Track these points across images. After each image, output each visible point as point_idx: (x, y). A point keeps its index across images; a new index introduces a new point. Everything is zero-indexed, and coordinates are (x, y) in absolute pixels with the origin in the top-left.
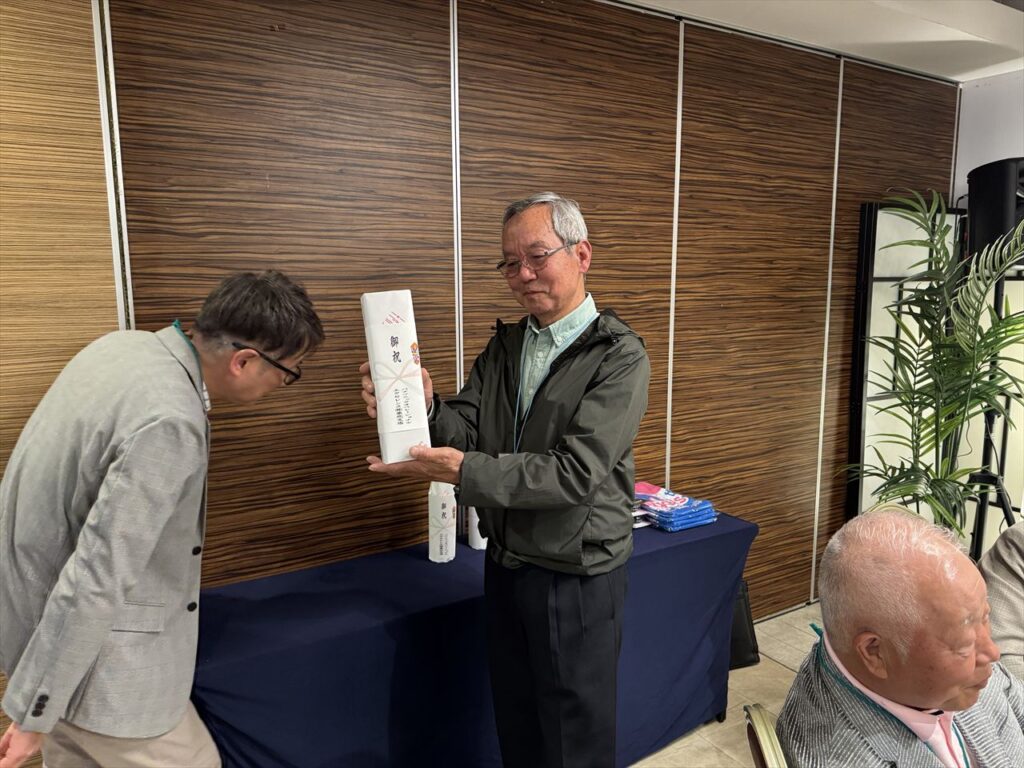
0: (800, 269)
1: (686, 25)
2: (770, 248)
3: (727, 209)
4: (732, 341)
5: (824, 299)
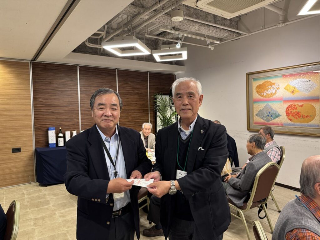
0: (143, 105)
1: (118, 70)
2: (136, 102)
3: (127, 96)
4: (130, 116)
5: (148, 109)
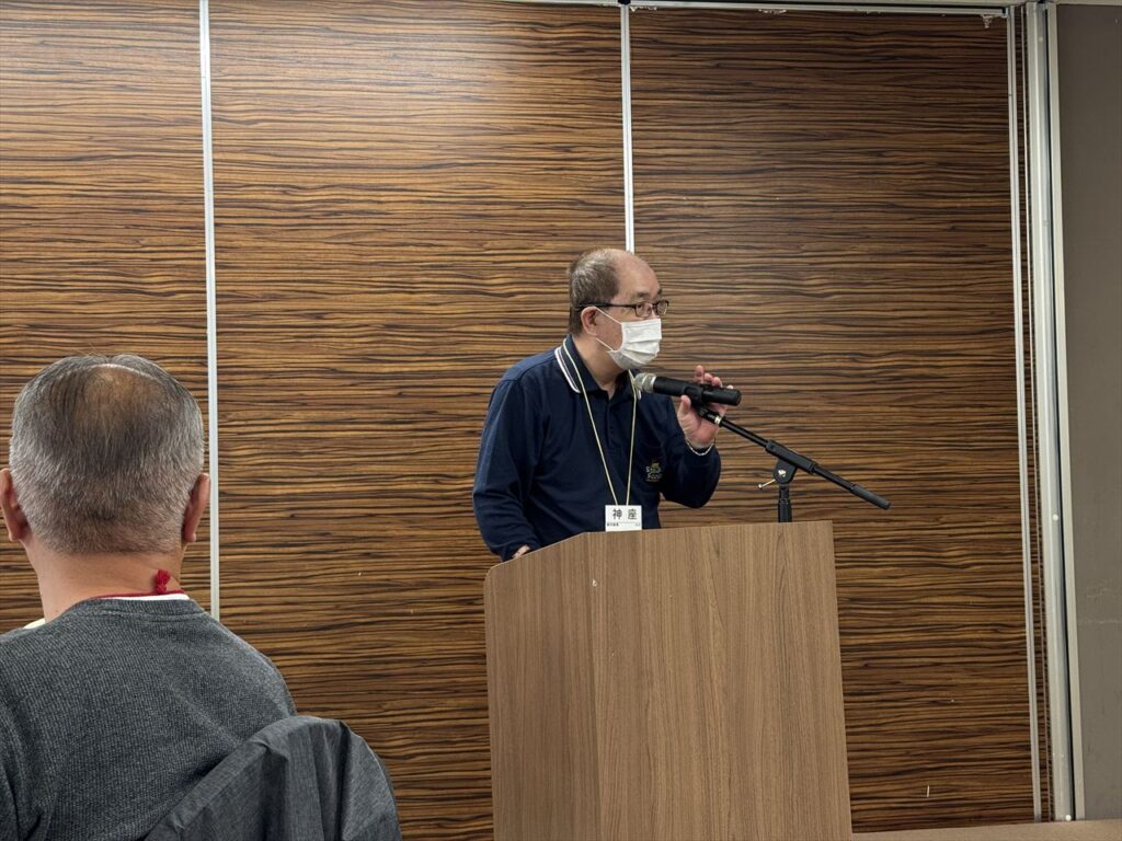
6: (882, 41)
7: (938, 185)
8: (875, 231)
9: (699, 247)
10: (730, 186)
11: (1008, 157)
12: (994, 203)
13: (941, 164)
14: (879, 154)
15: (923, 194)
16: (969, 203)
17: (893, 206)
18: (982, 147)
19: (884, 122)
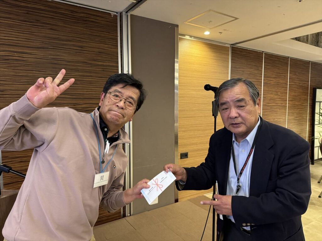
6: (82, 15)
7: (99, 58)
8: (80, 69)
9: (21, 70)
10: (32, 52)
11: (118, 53)
12: (114, 64)
13: (100, 52)
14: (82, 47)
15: (94, 60)
16: (108, 64)
17: (86, 62)
18: (111, 49)
19: (83, 38)
